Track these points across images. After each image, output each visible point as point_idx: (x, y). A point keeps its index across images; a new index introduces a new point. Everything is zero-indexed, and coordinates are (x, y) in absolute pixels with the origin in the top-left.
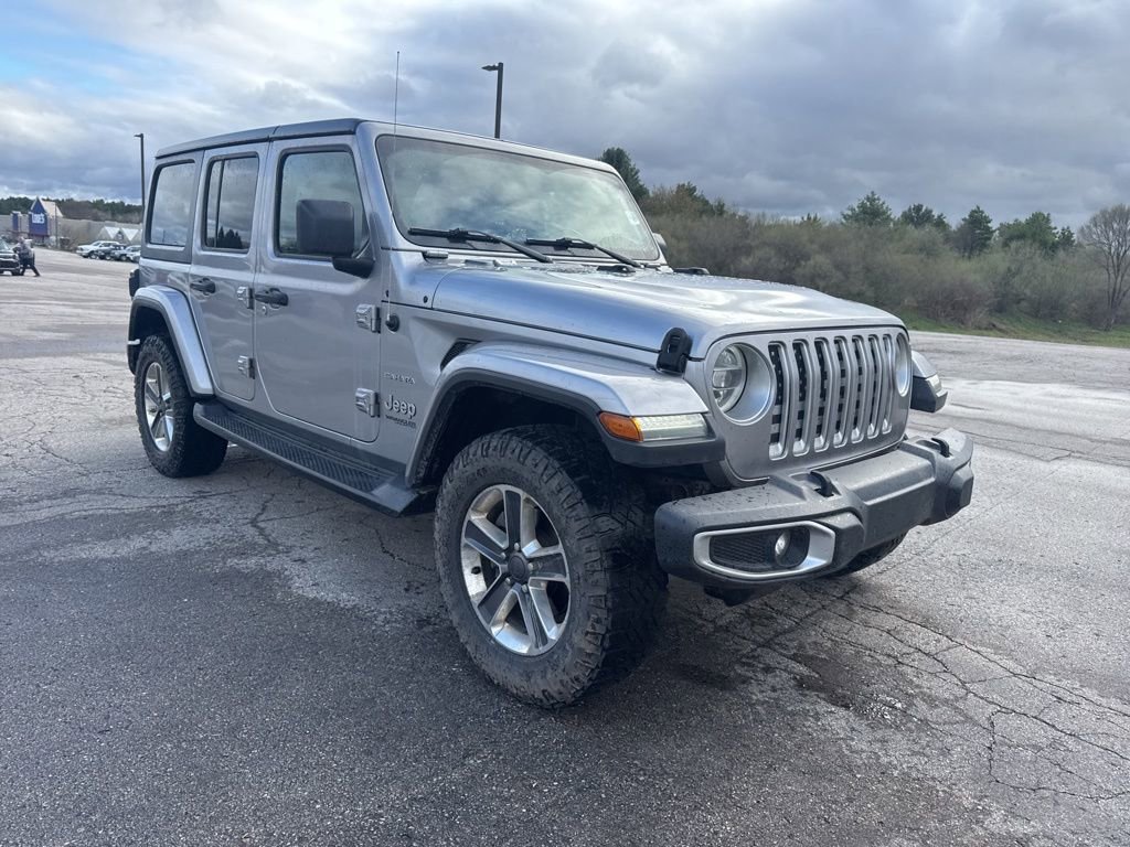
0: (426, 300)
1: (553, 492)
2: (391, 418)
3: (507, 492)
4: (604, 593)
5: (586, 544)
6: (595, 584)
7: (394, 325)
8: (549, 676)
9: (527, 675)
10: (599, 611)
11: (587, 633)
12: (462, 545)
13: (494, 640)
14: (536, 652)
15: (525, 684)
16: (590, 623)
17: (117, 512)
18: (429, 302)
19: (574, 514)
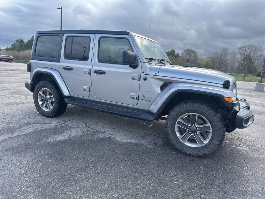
0: (156, 74)
1: (210, 114)
2: (143, 100)
3: (192, 114)
4: (223, 132)
5: (219, 123)
6: (221, 131)
7: (145, 79)
8: (206, 150)
9: (199, 151)
10: (221, 136)
11: (218, 141)
12: (175, 126)
13: (186, 145)
14: (199, 146)
15: (198, 153)
16: (219, 138)
17: (49, 128)
18: (157, 75)
19: (215, 117)
